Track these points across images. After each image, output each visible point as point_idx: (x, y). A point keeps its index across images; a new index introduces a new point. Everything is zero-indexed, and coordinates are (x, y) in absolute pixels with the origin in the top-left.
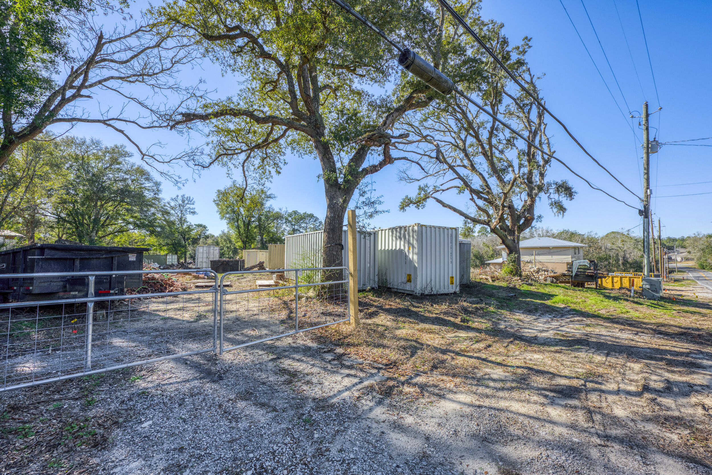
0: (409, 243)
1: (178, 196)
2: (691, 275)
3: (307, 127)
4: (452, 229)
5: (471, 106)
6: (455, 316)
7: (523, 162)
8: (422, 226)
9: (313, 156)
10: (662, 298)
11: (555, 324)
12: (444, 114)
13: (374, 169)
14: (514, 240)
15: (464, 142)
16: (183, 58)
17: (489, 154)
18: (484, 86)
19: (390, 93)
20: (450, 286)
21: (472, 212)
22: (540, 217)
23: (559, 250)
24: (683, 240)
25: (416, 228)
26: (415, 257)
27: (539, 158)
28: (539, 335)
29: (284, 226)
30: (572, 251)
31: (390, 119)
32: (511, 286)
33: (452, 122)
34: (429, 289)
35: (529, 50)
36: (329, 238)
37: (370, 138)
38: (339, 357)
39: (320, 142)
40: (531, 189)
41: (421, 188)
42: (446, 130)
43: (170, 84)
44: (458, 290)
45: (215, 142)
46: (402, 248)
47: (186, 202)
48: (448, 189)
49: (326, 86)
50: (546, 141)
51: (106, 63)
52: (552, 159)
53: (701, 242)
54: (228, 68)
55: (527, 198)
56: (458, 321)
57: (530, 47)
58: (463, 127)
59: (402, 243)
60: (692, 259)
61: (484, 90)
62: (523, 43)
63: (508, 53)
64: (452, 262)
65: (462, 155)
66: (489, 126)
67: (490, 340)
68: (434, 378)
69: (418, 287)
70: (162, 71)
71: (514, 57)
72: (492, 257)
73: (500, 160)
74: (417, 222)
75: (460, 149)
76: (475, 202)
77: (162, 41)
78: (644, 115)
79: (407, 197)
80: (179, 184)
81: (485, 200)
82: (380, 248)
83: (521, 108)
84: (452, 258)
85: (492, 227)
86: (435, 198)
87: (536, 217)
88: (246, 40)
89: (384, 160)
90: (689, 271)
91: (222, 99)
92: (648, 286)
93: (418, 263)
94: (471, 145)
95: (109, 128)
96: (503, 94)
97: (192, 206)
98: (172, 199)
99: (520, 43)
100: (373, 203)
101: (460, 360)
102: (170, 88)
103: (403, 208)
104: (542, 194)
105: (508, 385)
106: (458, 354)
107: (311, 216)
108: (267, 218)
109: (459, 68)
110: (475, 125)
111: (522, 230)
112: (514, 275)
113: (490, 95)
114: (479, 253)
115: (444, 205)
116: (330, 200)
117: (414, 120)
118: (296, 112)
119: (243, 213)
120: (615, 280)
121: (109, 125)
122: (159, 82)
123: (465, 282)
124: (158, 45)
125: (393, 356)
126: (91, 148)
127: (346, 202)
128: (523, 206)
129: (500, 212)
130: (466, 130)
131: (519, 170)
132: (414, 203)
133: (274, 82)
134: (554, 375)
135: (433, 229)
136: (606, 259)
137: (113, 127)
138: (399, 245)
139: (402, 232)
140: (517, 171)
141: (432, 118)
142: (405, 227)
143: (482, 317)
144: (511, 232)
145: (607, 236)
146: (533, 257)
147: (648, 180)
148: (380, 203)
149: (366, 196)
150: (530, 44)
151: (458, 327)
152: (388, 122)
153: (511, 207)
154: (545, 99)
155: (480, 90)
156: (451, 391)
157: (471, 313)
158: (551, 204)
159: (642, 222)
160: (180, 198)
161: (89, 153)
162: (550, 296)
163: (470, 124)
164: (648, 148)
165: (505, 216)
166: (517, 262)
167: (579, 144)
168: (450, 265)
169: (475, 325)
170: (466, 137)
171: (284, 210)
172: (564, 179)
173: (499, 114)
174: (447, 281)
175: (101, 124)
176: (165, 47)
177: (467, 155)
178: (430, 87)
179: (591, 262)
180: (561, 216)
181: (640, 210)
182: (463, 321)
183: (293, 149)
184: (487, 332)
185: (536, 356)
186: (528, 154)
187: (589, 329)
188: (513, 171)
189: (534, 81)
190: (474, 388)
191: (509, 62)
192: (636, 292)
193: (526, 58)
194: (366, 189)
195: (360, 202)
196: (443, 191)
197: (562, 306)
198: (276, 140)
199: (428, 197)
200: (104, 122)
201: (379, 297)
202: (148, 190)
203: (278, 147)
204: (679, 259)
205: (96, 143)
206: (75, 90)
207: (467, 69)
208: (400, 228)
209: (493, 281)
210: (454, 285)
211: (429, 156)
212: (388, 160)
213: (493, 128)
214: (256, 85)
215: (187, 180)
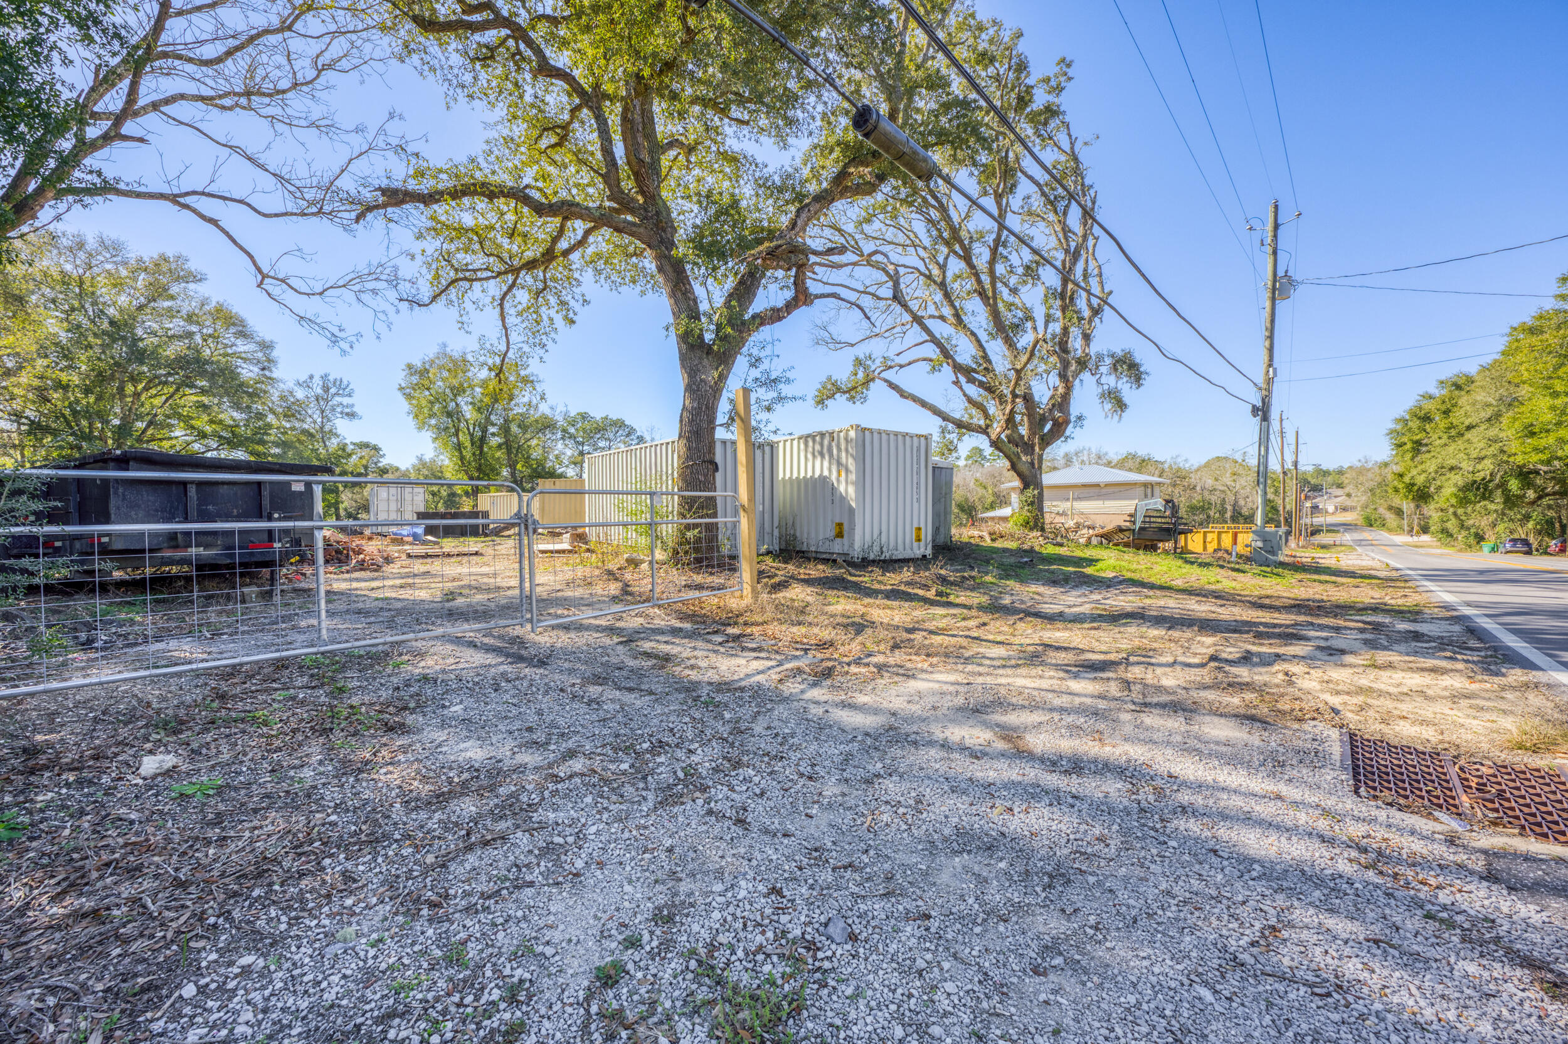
0: (839, 463)
1: (311, 377)
2: (1348, 537)
3: (639, 226)
4: (919, 436)
5: (955, 195)
6: (926, 587)
7: (1052, 311)
8: (864, 430)
9: (638, 288)
10: (1282, 565)
11: (1095, 597)
12: (904, 210)
13: (775, 315)
14: (1032, 464)
15: (943, 268)
16: (340, 59)
17: (990, 294)
18: (983, 158)
19: (798, 162)
20: (915, 544)
21: (957, 408)
22: (1080, 418)
23: (1116, 489)
24: (1340, 472)
25: (852, 434)
26: (851, 490)
27: (1082, 303)
28: (1067, 610)
29: (560, 445)
30: (1140, 491)
31: (804, 216)
32: (1025, 547)
33: (920, 227)
34: (876, 548)
35: (1069, 86)
36: (689, 449)
37: (771, 254)
38: (737, 638)
39: (669, 258)
40: (1066, 365)
41: (858, 362)
42: (908, 242)
43: (314, 116)
44: (929, 552)
45: (429, 252)
46: (826, 473)
47: (333, 390)
48: (910, 364)
49: (673, 143)
50: (1096, 272)
51: (177, 62)
52: (1106, 307)
53: (1370, 475)
54: (459, 90)
55: (1058, 383)
56: (931, 594)
57: (1070, 79)
58: (941, 236)
59: (826, 464)
60: (1353, 508)
61: (983, 165)
62: (1057, 69)
63: (1029, 88)
64: (918, 500)
65: (939, 296)
66: (990, 239)
67: (985, 618)
68: (898, 657)
69: (857, 545)
70: (295, 85)
71: (1040, 98)
72: (992, 507)
73: (1010, 306)
74: (854, 423)
75: (935, 282)
76: (961, 388)
77: (297, 17)
78: (1270, 227)
79: (829, 378)
80: (342, 344)
81: (981, 385)
82: (781, 476)
83: (1052, 203)
84: (918, 493)
85: (993, 437)
86: (886, 381)
87: (1073, 418)
88: (505, 32)
89: (795, 299)
90: (1346, 530)
91: (457, 160)
92: (1260, 544)
93: (857, 500)
94: (957, 277)
95: (186, 212)
96: (1019, 174)
97: (346, 401)
98: (299, 384)
99: (1052, 70)
100: (774, 381)
101: (937, 639)
102: (312, 125)
103: (821, 402)
104: (1086, 376)
105: (1013, 662)
106: (931, 632)
107: (619, 424)
108: (523, 427)
109: (936, 116)
110: (963, 234)
111: (1048, 444)
112: (1031, 529)
113: (994, 174)
114: (967, 500)
115: (903, 394)
116: (690, 376)
117: (844, 219)
118: (616, 192)
119: (468, 415)
120: (1210, 537)
121: (186, 206)
122: (289, 111)
123: (941, 540)
124: (286, 27)
125: (826, 634)
126: (101, 258)
127: (722, 378)
128: (1052, 397)
129: (1009, 408)
130: (947, 243)
131: (1046, 327)
132: (845, 392)
133: (563, 128)
134: (1083, 651)
135: (884, 436)
136: (1203, 509)
137: (194, 211)
138: (820, 468)
139: (826, 442)
140: (1041, 329)
141: (881, 216)
142: (831, 434)
143: (972, 589)
144: (1028, 448)
145: (1208, 465)
146: (1068, 504)
147: (1271, 350)
148: (788, 381)
149: (762, 367)
150: (1070, 74)
151: (933, 603)
152: (799, 223)
153: (1028, 399)
154: (1096, 187)
155: (975, 164)
156: (923, 671)
157: (952, 584)
158: (1103, 395)
159: (1257, 428)
160: (317, 381)
161: (96, 270)
162: (1091, 562)
163: (955, 231)
164: (1274, 289)
165: (1018, 418)
166: (1036, 504)
167: (1143, 275)
168: (916, 505)
169: (961, 600)
170: (946, 258)
171: (561, 408)
172: (1127, 346)
173: (1009, 214)
174: (910, 535)
175: (167, 205)
176: (302, 31)
177: (947, 296)
178: (880, 155)
179: (1167, 502)
180: (1116, 418)
181: (1254, 406)
182: (939, 594)
183: (598, 272)
184: (981, 608)
185: (1058, 634)
186: (1062, 296)
187: (1148, 601)
188: (1035, 329)
189: (1077, 150)
190: (960, 667)
191: (1029, 109)
192: (1240, 556)
193: (1064, 101)
194: (762, 354)
195: (750, 379)
196: (901, 366)
197: (1111, 575)
198: (566, 253)
199: (873, 380)
200: (173, 199)
201: (786, 562)
202: (245, 360)
203: (565, 267)
204: (1331, 509)
205: (114, 248)
206: (109, 123)
207: (950, 120)
208: (822, 435)
209: (993, 540)
210: (922, 543)
211: (873, 295)
212: (802, 297)
213: (997, 241)
214: (519, 130)
215: (359, 335)
